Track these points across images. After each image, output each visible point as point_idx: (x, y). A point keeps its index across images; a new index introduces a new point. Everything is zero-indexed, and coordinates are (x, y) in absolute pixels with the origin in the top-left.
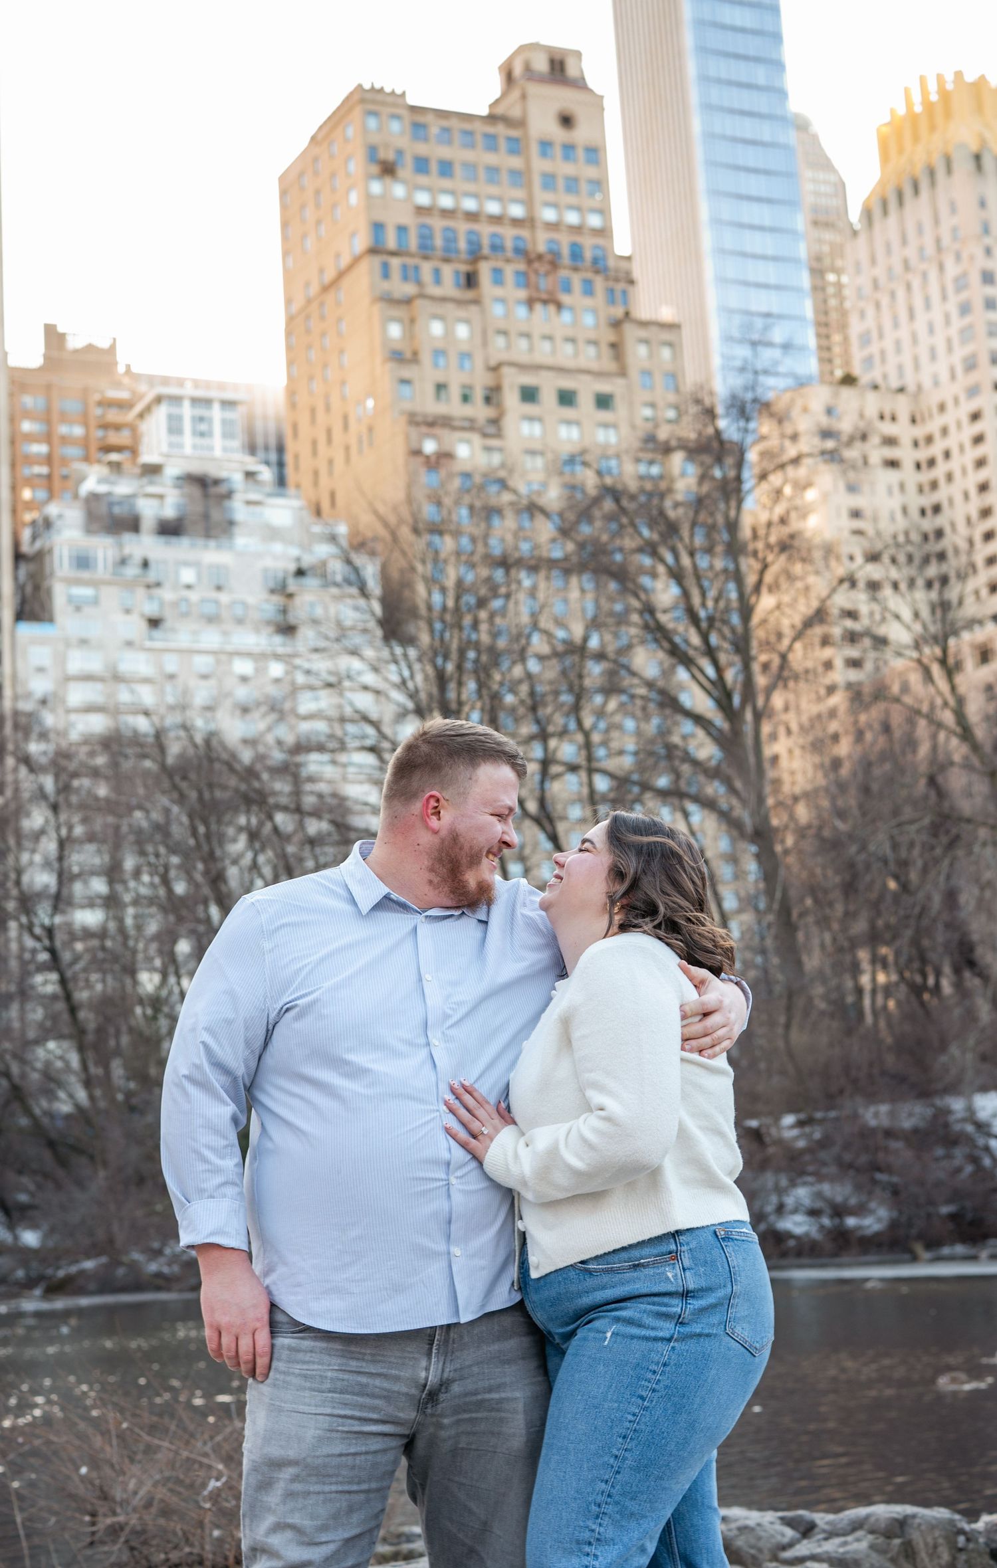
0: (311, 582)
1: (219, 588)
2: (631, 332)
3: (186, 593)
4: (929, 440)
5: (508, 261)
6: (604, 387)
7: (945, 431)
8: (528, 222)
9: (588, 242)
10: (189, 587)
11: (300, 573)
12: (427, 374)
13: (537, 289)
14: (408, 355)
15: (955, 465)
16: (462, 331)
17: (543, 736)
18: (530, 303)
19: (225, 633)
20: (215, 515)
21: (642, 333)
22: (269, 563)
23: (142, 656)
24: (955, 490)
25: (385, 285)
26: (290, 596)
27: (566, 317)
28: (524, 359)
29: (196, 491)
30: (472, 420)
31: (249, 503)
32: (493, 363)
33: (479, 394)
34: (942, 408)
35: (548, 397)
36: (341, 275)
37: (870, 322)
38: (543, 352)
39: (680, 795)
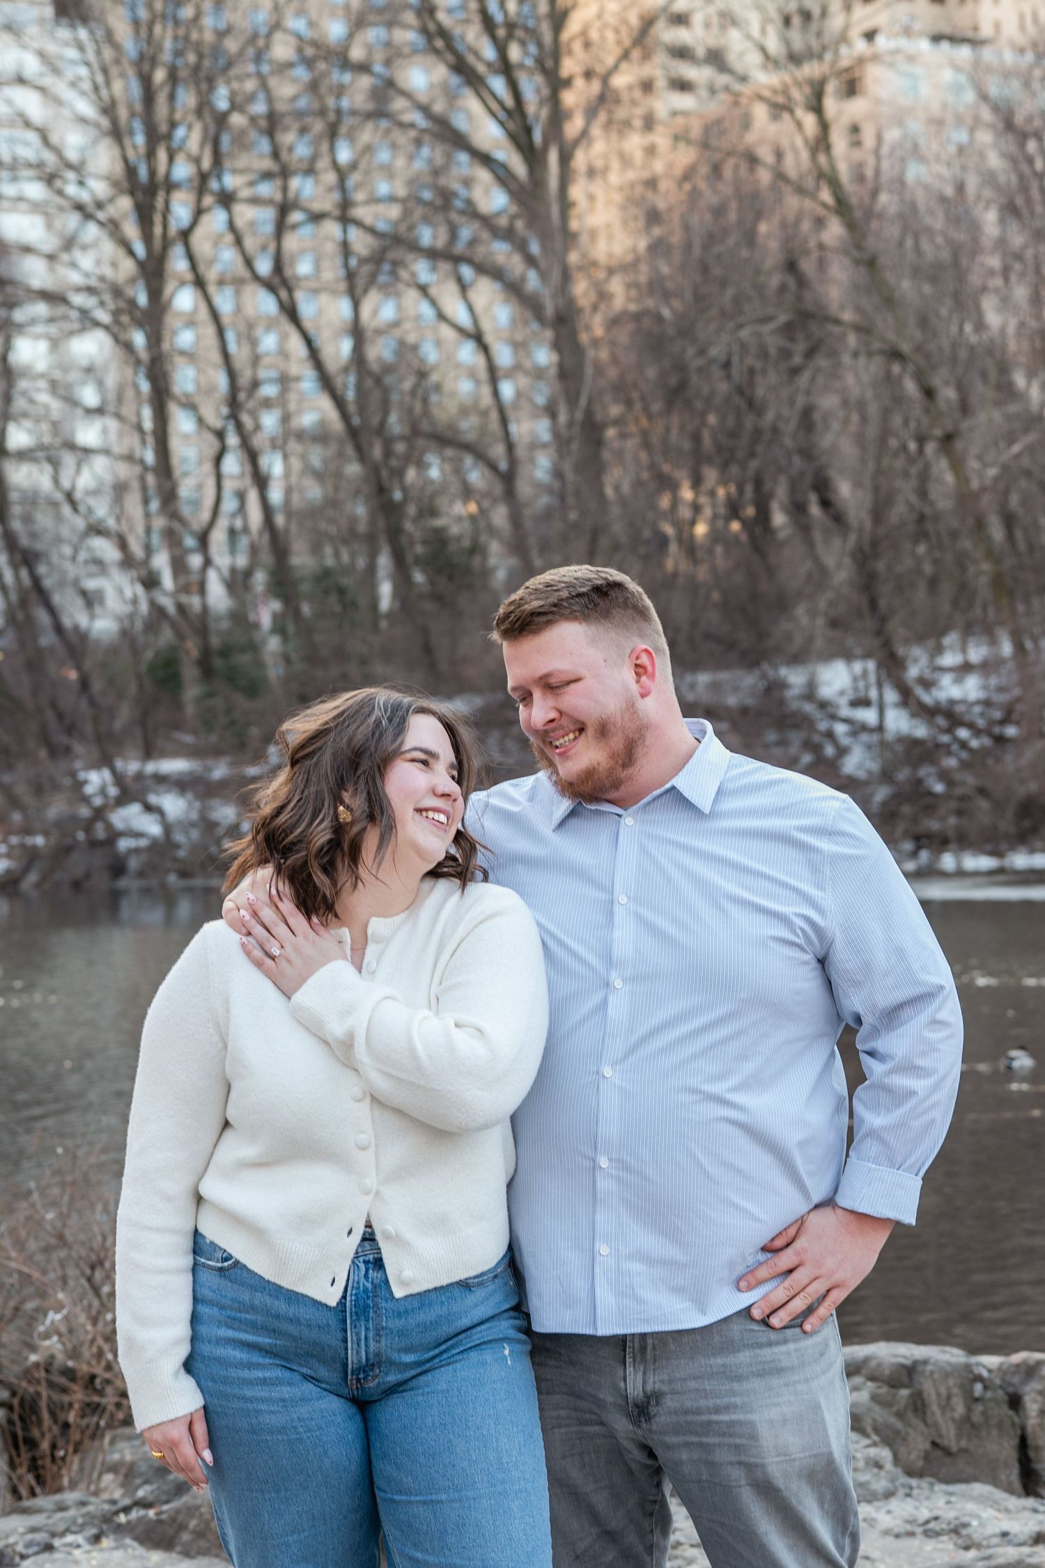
39: (456, 260)
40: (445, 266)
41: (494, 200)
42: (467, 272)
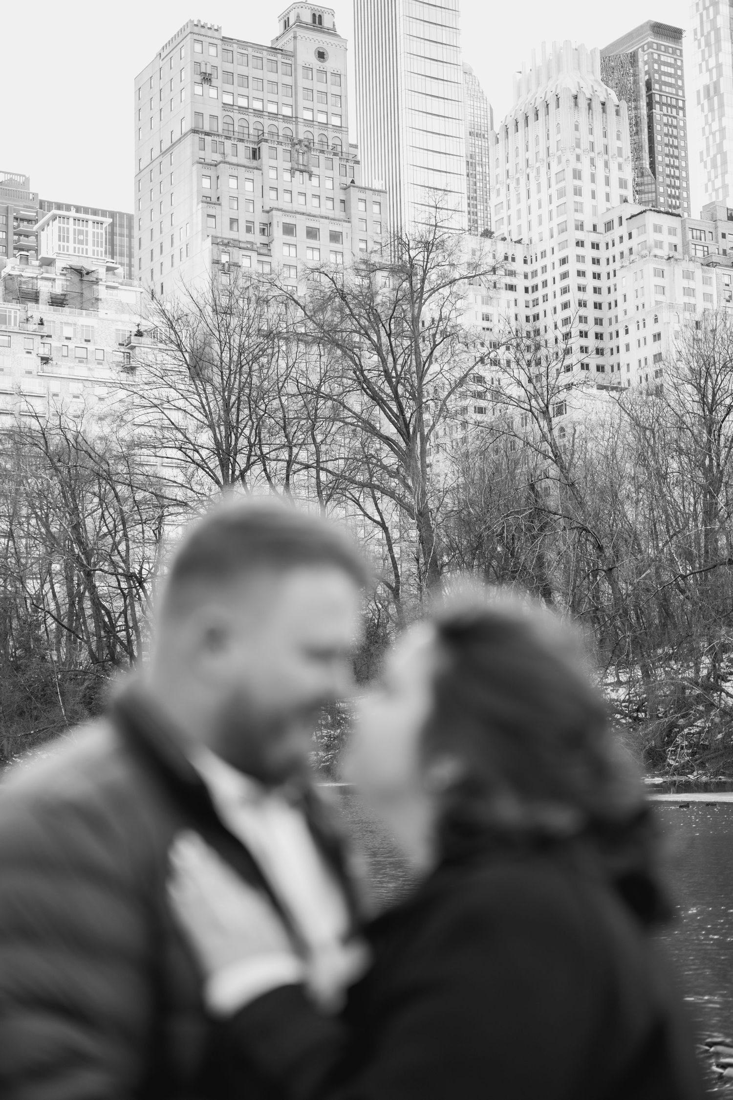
0: (146, 340)
1: (88, 341)
2: (354, 193)
3: (66, 342)
4: (535, 274)
5: (280, 143)
6: (337, 228)
7: (544, 269)
8: (293, 119)
9: (331, 134)
10: (68, 338)
11: (139, 334)
12: (225, 212)
13: (298, 164)
14: (214, 200)
15: (549, 290)
16: (249, 186)
17: (290, 446)
18: (292, 171)
19: (89, 369)
20: (87, 293)
21: (362, 196)
22: (120, 326)
23: (38, 381)
24: (549, 306)
25: (202, 154)
26: (133, 348)
27: (315, 181)
28: (287, 206)
29: (76, 278)
30: (252, 243)
31: (107, 287)
32: (267, 208)
33: (257, 227)
34: (543, 254)
35: (301, 232)
36: (173, 145)
37: (503, 198)
38: (299, 203)
39: (373, 487)
40: (367, 490)
41: (391, 460)
42: (378, 494)
